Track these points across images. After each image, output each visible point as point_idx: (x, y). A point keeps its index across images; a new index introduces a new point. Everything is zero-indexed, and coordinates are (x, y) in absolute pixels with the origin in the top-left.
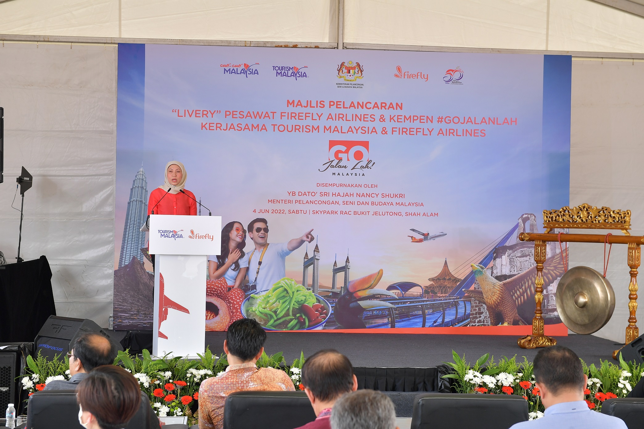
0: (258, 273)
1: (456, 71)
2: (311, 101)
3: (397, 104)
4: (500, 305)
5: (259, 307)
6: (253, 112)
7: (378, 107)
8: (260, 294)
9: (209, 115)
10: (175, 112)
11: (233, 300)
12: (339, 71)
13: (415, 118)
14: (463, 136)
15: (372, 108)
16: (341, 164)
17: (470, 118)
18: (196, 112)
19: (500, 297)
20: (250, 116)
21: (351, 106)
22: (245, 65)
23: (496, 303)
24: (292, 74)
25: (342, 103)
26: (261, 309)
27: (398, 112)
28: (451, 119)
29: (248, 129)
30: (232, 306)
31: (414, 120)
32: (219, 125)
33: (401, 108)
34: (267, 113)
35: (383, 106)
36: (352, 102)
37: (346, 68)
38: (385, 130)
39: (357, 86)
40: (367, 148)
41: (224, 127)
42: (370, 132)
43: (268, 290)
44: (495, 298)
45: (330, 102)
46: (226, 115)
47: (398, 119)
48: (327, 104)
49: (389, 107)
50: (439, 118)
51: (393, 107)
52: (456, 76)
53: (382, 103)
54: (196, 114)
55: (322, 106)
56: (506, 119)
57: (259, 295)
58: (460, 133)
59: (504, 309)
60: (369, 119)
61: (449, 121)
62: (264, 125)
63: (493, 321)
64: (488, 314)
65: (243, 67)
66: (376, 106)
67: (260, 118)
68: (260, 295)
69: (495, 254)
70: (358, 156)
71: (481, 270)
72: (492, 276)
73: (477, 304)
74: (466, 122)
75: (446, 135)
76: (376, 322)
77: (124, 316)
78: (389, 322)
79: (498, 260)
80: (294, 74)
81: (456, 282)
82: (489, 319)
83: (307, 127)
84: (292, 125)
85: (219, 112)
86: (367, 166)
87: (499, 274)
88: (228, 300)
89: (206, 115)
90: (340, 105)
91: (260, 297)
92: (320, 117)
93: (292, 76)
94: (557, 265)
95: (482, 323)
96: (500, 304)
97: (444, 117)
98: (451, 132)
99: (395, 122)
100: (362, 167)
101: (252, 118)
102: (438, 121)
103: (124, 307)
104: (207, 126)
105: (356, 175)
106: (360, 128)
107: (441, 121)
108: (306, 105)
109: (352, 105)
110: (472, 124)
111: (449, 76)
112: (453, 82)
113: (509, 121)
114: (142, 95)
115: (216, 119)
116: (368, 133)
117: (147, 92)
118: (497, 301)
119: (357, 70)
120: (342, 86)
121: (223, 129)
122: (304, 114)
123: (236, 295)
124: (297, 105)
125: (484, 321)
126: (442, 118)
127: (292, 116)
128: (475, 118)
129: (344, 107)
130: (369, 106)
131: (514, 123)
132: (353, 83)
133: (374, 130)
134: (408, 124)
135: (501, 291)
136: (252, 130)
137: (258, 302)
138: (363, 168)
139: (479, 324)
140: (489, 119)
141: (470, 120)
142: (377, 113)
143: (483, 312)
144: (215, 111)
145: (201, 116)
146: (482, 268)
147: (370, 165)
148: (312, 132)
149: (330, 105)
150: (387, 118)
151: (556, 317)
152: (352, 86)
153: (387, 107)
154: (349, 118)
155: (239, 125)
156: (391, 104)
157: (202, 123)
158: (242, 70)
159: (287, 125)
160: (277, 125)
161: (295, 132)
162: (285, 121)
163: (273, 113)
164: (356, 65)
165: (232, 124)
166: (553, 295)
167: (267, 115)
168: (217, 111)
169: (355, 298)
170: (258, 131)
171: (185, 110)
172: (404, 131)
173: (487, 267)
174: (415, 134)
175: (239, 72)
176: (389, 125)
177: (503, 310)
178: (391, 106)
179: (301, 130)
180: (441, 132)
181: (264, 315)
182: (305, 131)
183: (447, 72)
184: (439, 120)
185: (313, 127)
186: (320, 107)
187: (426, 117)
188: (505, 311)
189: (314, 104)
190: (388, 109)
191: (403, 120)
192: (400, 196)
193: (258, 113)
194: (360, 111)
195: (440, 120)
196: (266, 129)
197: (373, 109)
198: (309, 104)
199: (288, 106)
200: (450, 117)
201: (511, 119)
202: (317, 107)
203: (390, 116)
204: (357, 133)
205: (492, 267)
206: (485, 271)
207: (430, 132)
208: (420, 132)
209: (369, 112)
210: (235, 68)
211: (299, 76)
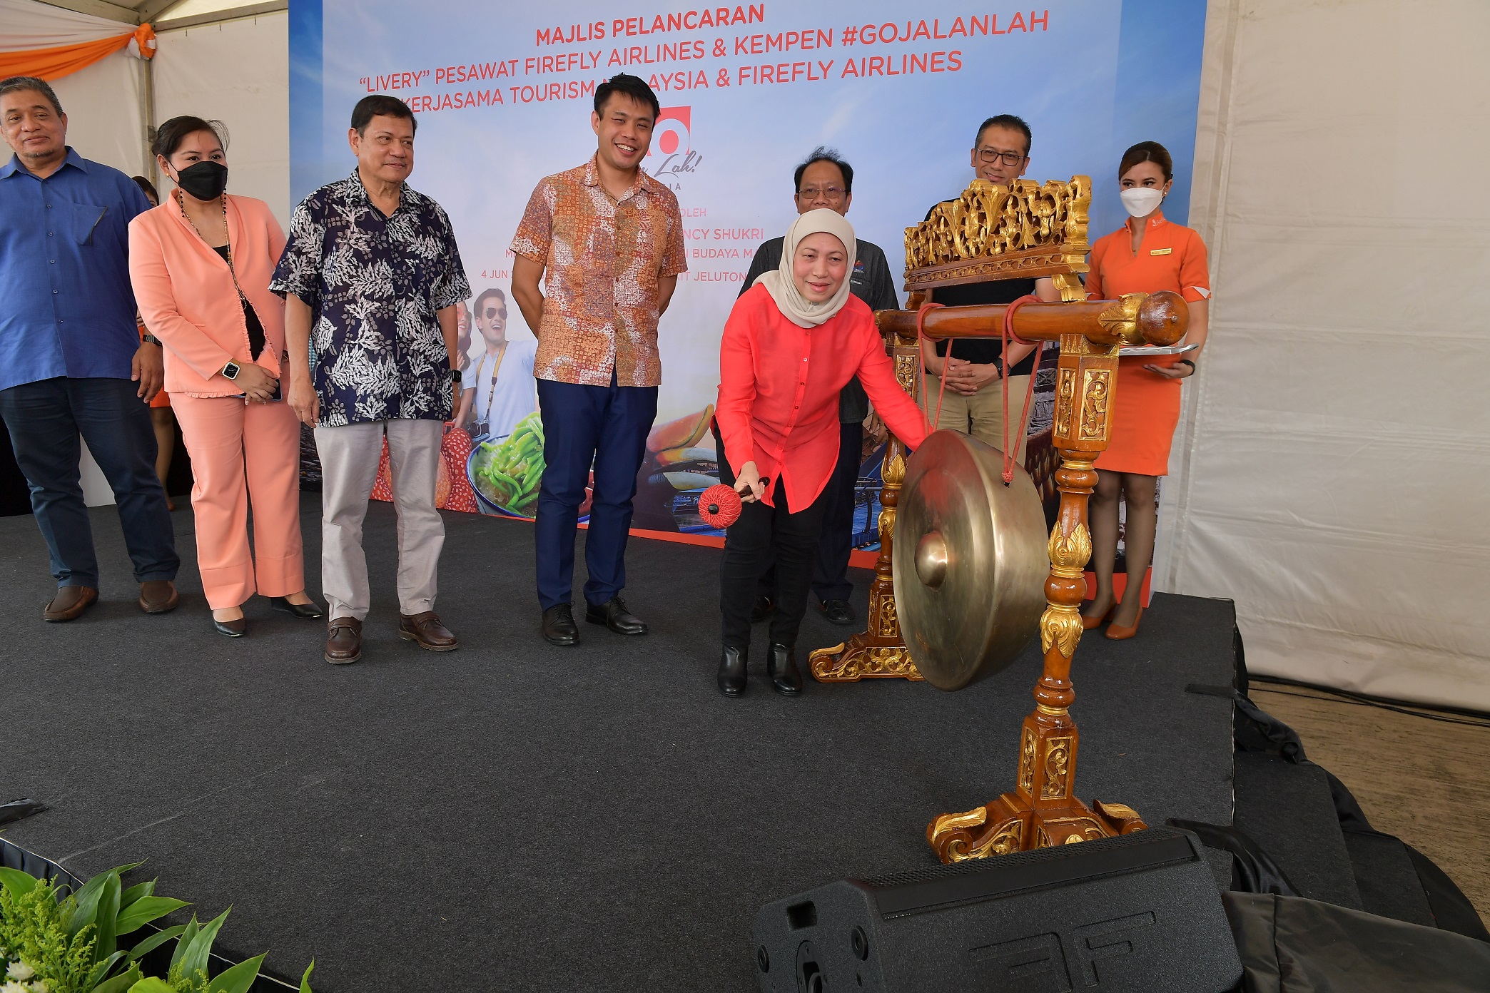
0: (491, 400)
2: (579, 26)
3: (752, 9)
5: (494, 468)
6: (480, 65)
7: (710, 21)
8: (495, 442)
9: (413, 81)
10: (364, 82)
11: (454, 450)
13: (792, 38)
14: (904, 72)
15: (698, 26)
17: (922, 23)
18: (393, 79)
20: (476, 75)
21: (655, 27)
25: (637, 23)
26: (498, 474)
27: (755, 27)
28: (877, 31)
29: (473, 102)
30: (454, 462)
31: (788, 43)
32: (427, 101)
33: (760, 18)
34: (502, 63)
35: (723, 16)
36: (658, 18)
38: (725, 75)
40: (687, 123)
41: (434, 104)
42: (693, 85)
43: (508, 436)
45: (616, 22)
46: (437, 78)
47: (753, 44)
48: (608, 29)
49: (735, 18)
50: (846, 33)
51: (742, 18)
53: (719, 11)
54: (394, 82)
55: (600, 34)
56: (1018, 15)
57: (494, 444)
58: (897, 65)
60: (693, 52)
61: (871, 38)
62: (497, 91)
66: (706, 19)
67: (491, 76)
68: (496, 445)
70: (668, 142)
74: (912, 34)
75: (863, 75)
77: (309, 465)
83: (572, 86)
84: (546, 86)
85: (426, 73)
86: (685, 167)
88: (447, 451)
89: (407, 81)
90: (634, 26)
91: (496, 448)
92: (594, 60)
97: (859, 29)
98: (876, 66)
99: (746, 53)
100: (676, 169)
101: (478, 79)
102: (845, 41)
103: (308, 450)
106: (674, 77)
107: (853, 39)
108: (570, 37)
109: (658, 24)
110: (929, 38)
113: (1027, 24)
114: (320, 59)
115: (424, 87)
116: (690, 88)
117: (328, 51)
121: (433, 108)
122: (568, 56)
123: (459, 442)
124: (555, 38)
126: (854, 32)
127: (547, 64)
128: (936, 21)
129: (642, 32)
130: (692, 20)
131: (1039, 26)
133: (702, 80)
134: (774, 57)
136: (479, 105)
137: (492, 458)
138: (677, 171)
140: (974, 20)
141: (922, 30)
142: (708, 35)
144: (421, 72)
145: (401, 85)
147: (691, 164)
148: (582, 96)
149: (615, 30)
150: (729, 46)
153: (729, 19)
154: (652, 54)
155: (458, 97)
156: (739, 9)
159: (537, 87)
160: (519, 88)
161: (551, 99)
162: (534, 78)
163: (513, 62)
165: (447, 96)
167: (502, 69)
168: (424, 71)
169: (658, 464)
170: (488, 104)
171: (377, 77)
172: (766, 74)
174: (791, 79)
176: (732, 62)
178: (739, 16)
179: (561, 94)
180: (850, 68)
181: (503, 485)
182: (569, 96)
184: (846, 36)
185: (583, 84)
186: (596, 36)
187: (816, 33)
189: (584, 32)
190: (732, 24)
191: (763, 47)
192: (753, 235)
193: (488, 66)
194: (674, 37)
195: (849, 36)
196: (500, 99)
197: (700, 27)
198: (576, 33)
199: (538, 44)
200: (873, 27)
201: (1033, 13)
202: (590, 38)
203: (737, 38)
204: (666, 89)
207: (825, 70)
208: (802, 72)
209: (691, 36)
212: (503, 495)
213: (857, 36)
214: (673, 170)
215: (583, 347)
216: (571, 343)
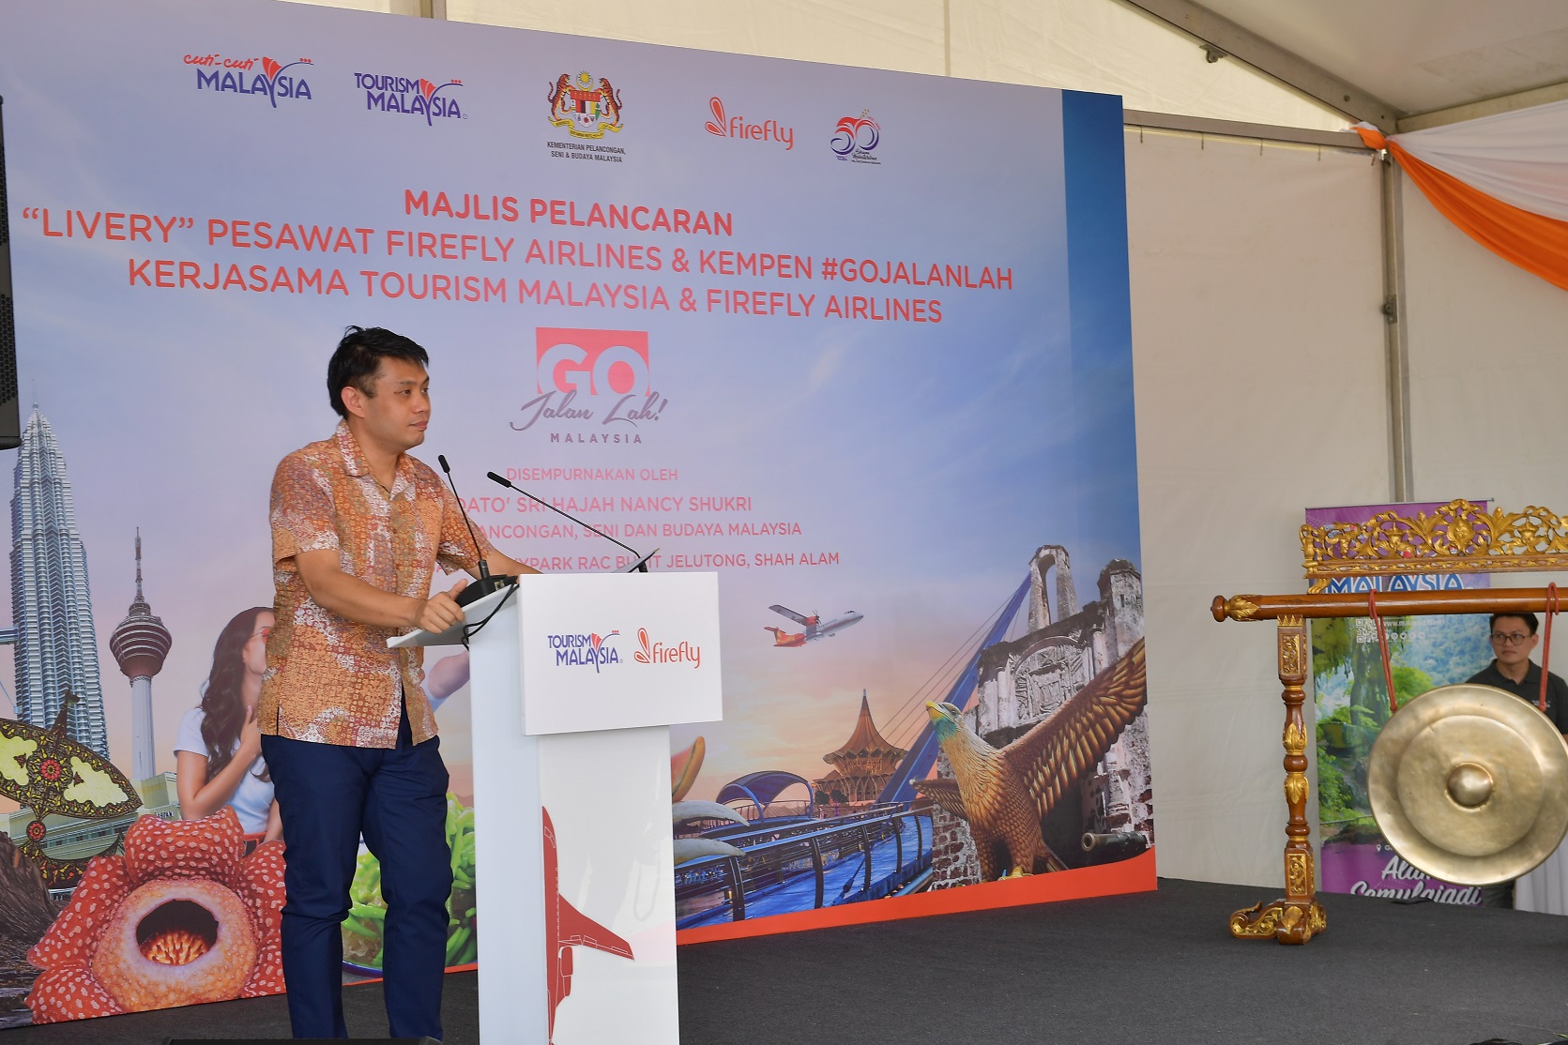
1: (862, 123)
2: (476, 198)
3: (718, 217)
4: (1001, 819)
6: (301, 227)
7: (666, 224)
9: (155, 231)
10: (35, 216)
11: (263, 884)
12: (554, 101)
13: (767, 262)
14: (888, 318)
15: (651, 226)
16: (576, 404)
17: (901, 265)
18: (111, 223)
19: (1000, 794)
20: (292, 241)
21: (592, 219)
22: (266, 61)
23: (991, 814)
24: (417, 105)
25: (566, 208)
27: (719, 242)
28: (857, 267)
29: (288, 284)
30: (263, 906)
31: (763, 267)
32: (189, 271)
33: (728, 230)
34: (344, 231)
35: (681, 220)
36: (596, 207)
37: (574, 94)
38: (690, 296)
39: (606, 154)
40: (644, 352)
41: (206, 276)
42: (649, 304)
44: (987, 799)
45: (532, 202)
46: (212, 235)
47: (722, 262)
48: (523, 209)
49: (698, 226)
50: (826, 264)
51: (706, 227)
52: (863, 137)
53: (677, 212)
54: (109, 226)
55: (510, 214)
56: (986, 270)
58: (880, 309)
59: (1011, 830)
60: (645, 261)
61: (852, 275)
62: (337, 273)
63: (986, 868)
64: (974, 848)
65: (258, 69)
66: (660, 220)
67: (324, 248)
69: (981, 670)
70: (622, 378)
71: (951, 718)
72: (977, 733)
73: (948, 823)
74: (893, 277)
75: (847, 317)
76: (693, 906)
78: (728, 903)
79: (989, 685)
80: (422, 106)
81: (892, 761)
82: (978, 863)
83: (471, 283)
84: (425, 277)
85: (187, 223)
86: (646, 413)
87: (994, 728)
88: (248, 887)
89: (143, 231)
90: (563, 213)
92: (505, 250)
93: (417, 109)
94: (1123, 690)
95: (962, 878)
96: (1001, 815)
97: (839, 262)
98: (860, 307)
99: (715, 272)
100: (633, 415)
101: (297, 248)
102: (825, 273)
104: (150, 272)
105: (617, 440)
106: (622, 291)
107: (833, 273)
108: (462, 211)
109: (596, 215)
110: (909, 282)
111: (843, 135)
112: (855, 156)
113: (995, 278)
115: (182, 247)
116: (645, 307)
118: (994, 808)
119: (603, 103)
120: (564, 151)
121: (206, 285)
122: (460, 238)
123: (273, 866)
124: (437, 208)
125: (966, 869)
126: (834, 264)
127: (424, 244)
128: (914, 265)
129: (574, 223)
130: (642, 218)
131: (1005, 285)
132: (595, 143)
133: (660, 299)
134: (747, 281)
135: (1002, 776)
136: (300, 291)
138: (635, 417)
139: (954, 881)
140: (948, 269)
141: (901, 273)
142: (667, 241)
143: (961, 845)
144: (174, 219)
145: (128, 236)
146: (954, 713)
147: (654, 409)
148: (486, 300)
149: (534, 214)
150: (693, 260)
151: (1128, 840)
152: (593, 153)
153: (691, 225)
154: (590, 255)
155: (258, 272)
156: (701, 214)
157: (132, 261)
158: (258, 78)
159: (410, 276)
160: (376, 274)
161: (435, 297)
162: (402, 262)
163: (365, 232)
164: (600, 86)
165: (234, 268)
166: (1119, 778)
167: (344, 240)
168: (182, 220)
170: (320, 292)
171: (69, 213)
172: (740, 301)
173: (966, 709)
174: (769, 312)
175: (247, 86)
176: (700, 282)
177: (1008, 832)
178: (702, 223)
179: (451, 291)
180: (833, 307)
181: (367, 926)
182: (466, 297)
183: (840, 124)
184: (826, 269)
185: (487, 282)
186: (504, 216)
187: (793, 260)
188: (1014, 833)
189: (486, 208)
191: (734, 268)
192: (739, 505)
193: (316, 230)
194: (621, 237)
195: (830, 269)
196: (342, 286)
197: (654, 229)
198: (471, 206)
199: (408, 211)
200: (853, 262)
201: (999, 270)
202: (496, 218)
203: (702, 252)
204: (613, 305)
205: (977, 708)
206: (960, 720)
207: (807, 306)
208: (781, 305)
209: (646, 239)
210: (235, 72)
211: (437, 111)
213: (837, 269)
214: (629, 416)
215: (364, 695)
216: (346, 690)
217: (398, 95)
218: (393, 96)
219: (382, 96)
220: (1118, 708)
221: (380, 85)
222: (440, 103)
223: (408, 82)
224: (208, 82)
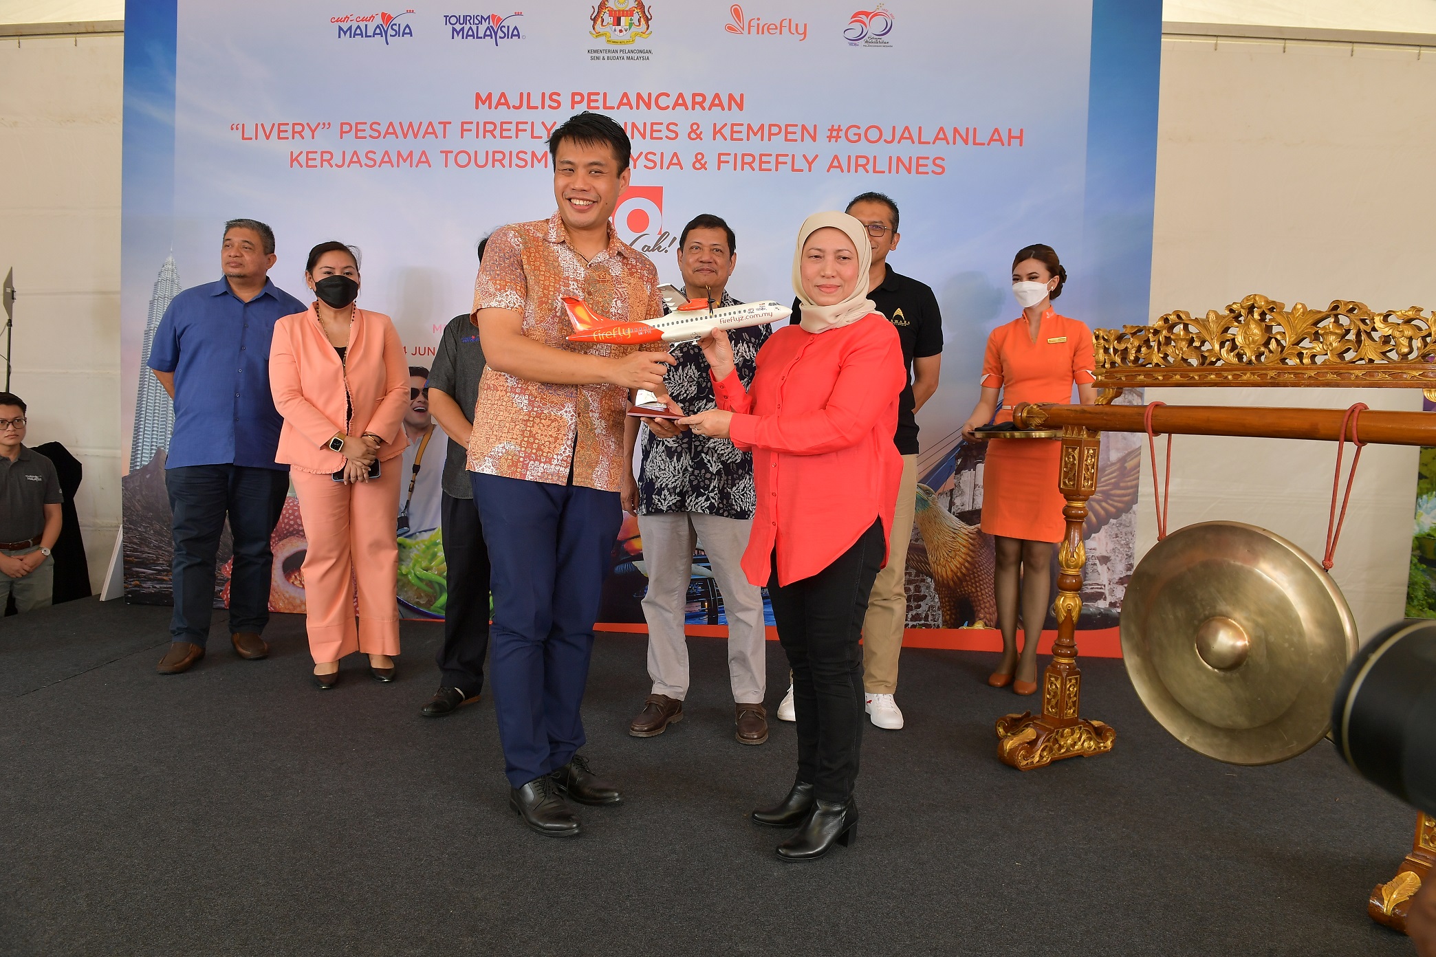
0: (411, 490)
1: (876, 15)
2: (529, 94)
3: (731, 97)
4: (966, 581)
5: (415, 565)
6: (400, 123)
7: (685, 104)
8: (417, 537)
9: (307, 133)
10: (237, 129)
12: (595, 20)
13: (775, 130)
14: (890, 172)
15: (671, 107)
17: (907, 128)
18: (280, 129)
19: (967, 561)
20: (395, 133)
21: (621, 104)
22: (383, 15)
23: (957, 576)
24: (488, 33)
25: (600, 98)
26: (420, 572)
27: (734, 115)
28: (862, 131)
29: (390, 162)
31: (770, 134)
32: (327, 156)
33: (741, 107)
34: (430, 124)
35: (698, 101)
36: (625, 95)
37: (611, 13)
38: (702, 159)
39: (636, 55)
40: (659, 204)
41: (337, 159)
42: (665, 165)
43: (434, 529)
44: (955, 564)
45: (574, 95)
46: (342, 132)
47: (733, 132)
48: (566, 100)
49: (712, 105)
50: (831, 130)
51: (721, 105)
52: (877, 26)
53: (694, 95)
54: (280, 131)
55: (555, 105)
56: (996, 130)
57: (415, 539)
58: (882, 166)
59: (977, 591)
60: (665, 133)
61: (856, 138)
62: (424, 153)
63: (948, 617)
64: (937, 600)
65: (378, 21)
66: (680, 101)
67: (416, 136)
68: (418, 540)
69: (960, 461)
70: (638, 221)
71: (925, 497)
72: (950, 510)
73: (912, 578)
74: (897, 138)
75: (849, 171)
77: (144, 573)
78: (704, 610)
79: (967, 475)
80: (492, 33)
82: (940, 612)
83: (521, 155)
84: (487, 152)
85: (327, 126)
86: (657, 247)
87: (968, 508)
89: (300, 133)
90: (597, 101)
91: (418, 543)
93: (488, 36)
94: (1111, 490)
95: (923, 622)
96: (968, 578)
97: (844, 128)
98: (862, 164)
99: (725, 139)
101: (397, 137)
102: (830, 137)
103: (144, 556)
104: (303, 159)
106: (643, 156)
107: (837, 137)
108: (518, 105)
109: (625, 101)
110: (913, 142)
111: (857, 26)
112: (867, 42)
113: (1005, 138)
114: (172, 96)
115: (324, 141)
116: (662, 168)
117: (182, 87)
118: (961, 572)
119: (636, 17)
120: (601, 55)
121: (336, 165)
122: (514, 124)
124: (499, 103)
125: (927, 617)
126: (839, 130)
127: (487, 129)
128: (920, 128)
129: (606, 107)
130: (663, 101)
131: (1015, 142)
132: (627, 47)
133: (676, 161)
134: (756, 146)
135: (971, 547)
136: (398, 166)
137: (412, 555)
138: (648, 250)
139: (915, 623)
140: (956, 130)
141: (907, 135)
142: (684, 118)
143: (925, 597)
144: (319, 124)
145: (291, 137)
146: (928, 493)
147: (664, 244)
148: (532, 166)
149: (574, 103)
150: (707, 131)
151: (1100, 613)
152: (625, 56)
153: (707, 105)
155: (370, 155)
156: (717, 96)
157: (292, 153)
158: (378, 27)
159: (476, 152)
160: (452, 152)
161: (493, 166)
162: (471, 143)
163: (445, 124)
164: (635, 4)
165: (355, 153)
166: (1097, 562)
167: (430, 130)
168: (324, 124)
169: (627, 553)
170: (411, 166)
171: (257, 125)
172: (746, 161)
173: (940, 490)
174: (773, 169)
175: (370, 33)
176: (711, 147)
177: (972, 592)
178: (717, 102)
179: (506, 162)
180: (835, 164)
181: (427, 584)
182: (517, 165)
183: (853, 17)
184: (831, 133)
185: (533, 154)
186: (550, 106)
187: (799, 128)
188: (980, 594)
189: (536, 101)
190: (710, 109)
191: (744, 136)
193: (411, 125)
194: (644, 116)
195: (834, 134)
196: (427, 162)
197: (673, 108)
198: (525, 101)
199: (477, 107)
200: (859, 128)
201: (1010, 130)
202: (543, 107)
203: (715, 125)
205: (952, 491)
206: (934, 499)
207: (810, 164)
208: (785, 163)
209: (665, 117)
210: (362, 25)
211: (503, 35)
212: (427, 595)
213: (842, 134)
214: (643, 250)
215: (534, 432)
216: (518, 427)
217: (474, 27)
218: (471, 28)
219: (462, 29)
220: (1104, 504)
221: (462, 22)
222: (505, 30)
223: (482, 17)
224: (345, 33)
